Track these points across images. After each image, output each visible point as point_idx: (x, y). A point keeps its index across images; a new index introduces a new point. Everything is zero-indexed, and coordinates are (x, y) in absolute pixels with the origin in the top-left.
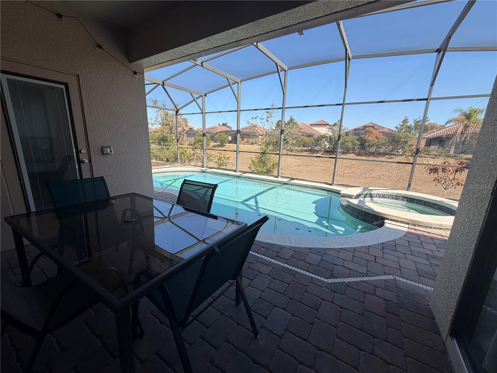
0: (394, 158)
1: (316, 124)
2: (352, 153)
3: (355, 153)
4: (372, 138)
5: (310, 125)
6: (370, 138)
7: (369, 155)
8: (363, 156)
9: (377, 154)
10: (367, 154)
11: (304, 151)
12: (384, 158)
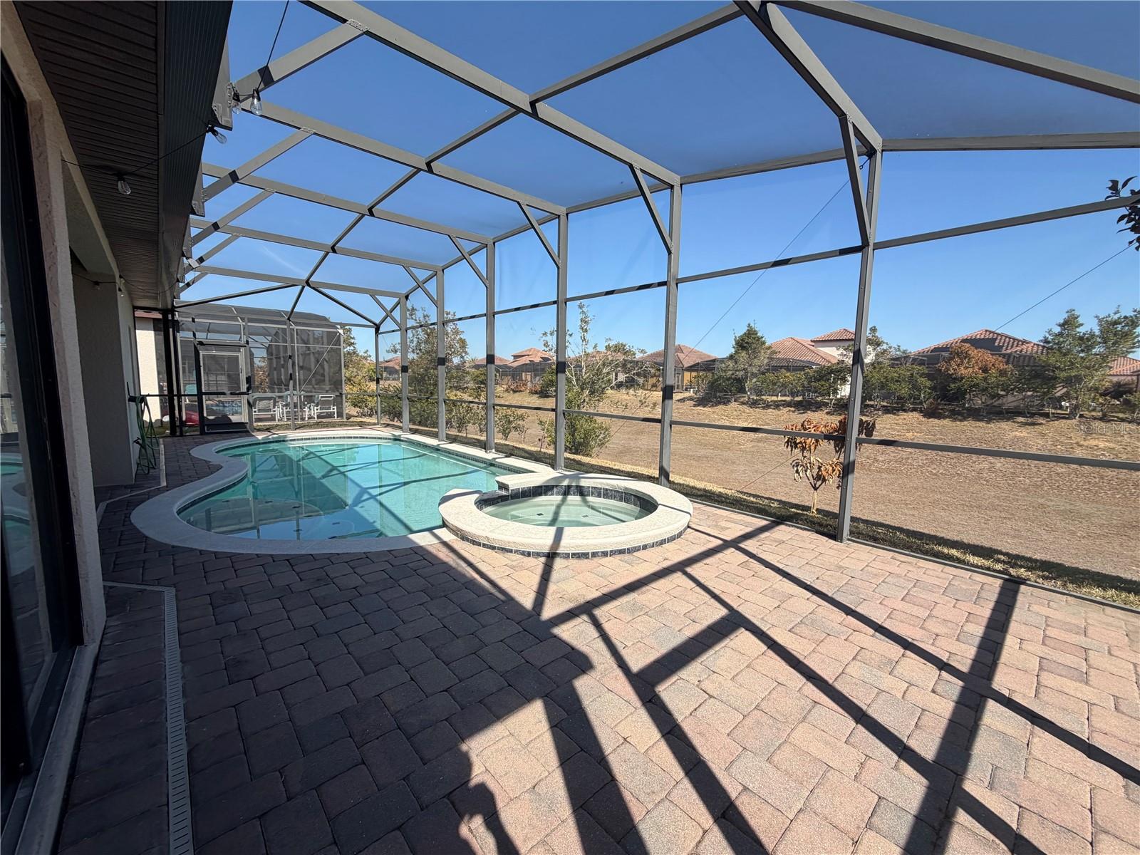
0: (1041, 424)
1: (828, 341)
2: (914, 410)
3: (921, 412)
4: (970, 370)
5: (812, 341)
6: (963, 371)
7: (965, 415)
8: (945, 418)
9: (989, 413)
10: (959, 413)
11: (784, 405)
12: (1010, 423)
